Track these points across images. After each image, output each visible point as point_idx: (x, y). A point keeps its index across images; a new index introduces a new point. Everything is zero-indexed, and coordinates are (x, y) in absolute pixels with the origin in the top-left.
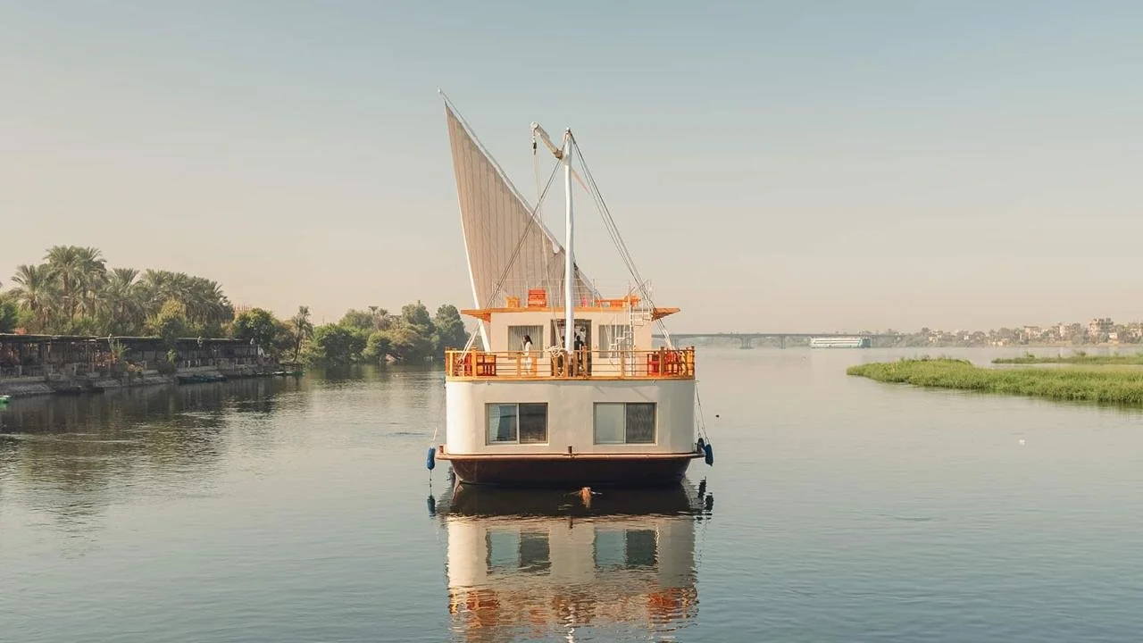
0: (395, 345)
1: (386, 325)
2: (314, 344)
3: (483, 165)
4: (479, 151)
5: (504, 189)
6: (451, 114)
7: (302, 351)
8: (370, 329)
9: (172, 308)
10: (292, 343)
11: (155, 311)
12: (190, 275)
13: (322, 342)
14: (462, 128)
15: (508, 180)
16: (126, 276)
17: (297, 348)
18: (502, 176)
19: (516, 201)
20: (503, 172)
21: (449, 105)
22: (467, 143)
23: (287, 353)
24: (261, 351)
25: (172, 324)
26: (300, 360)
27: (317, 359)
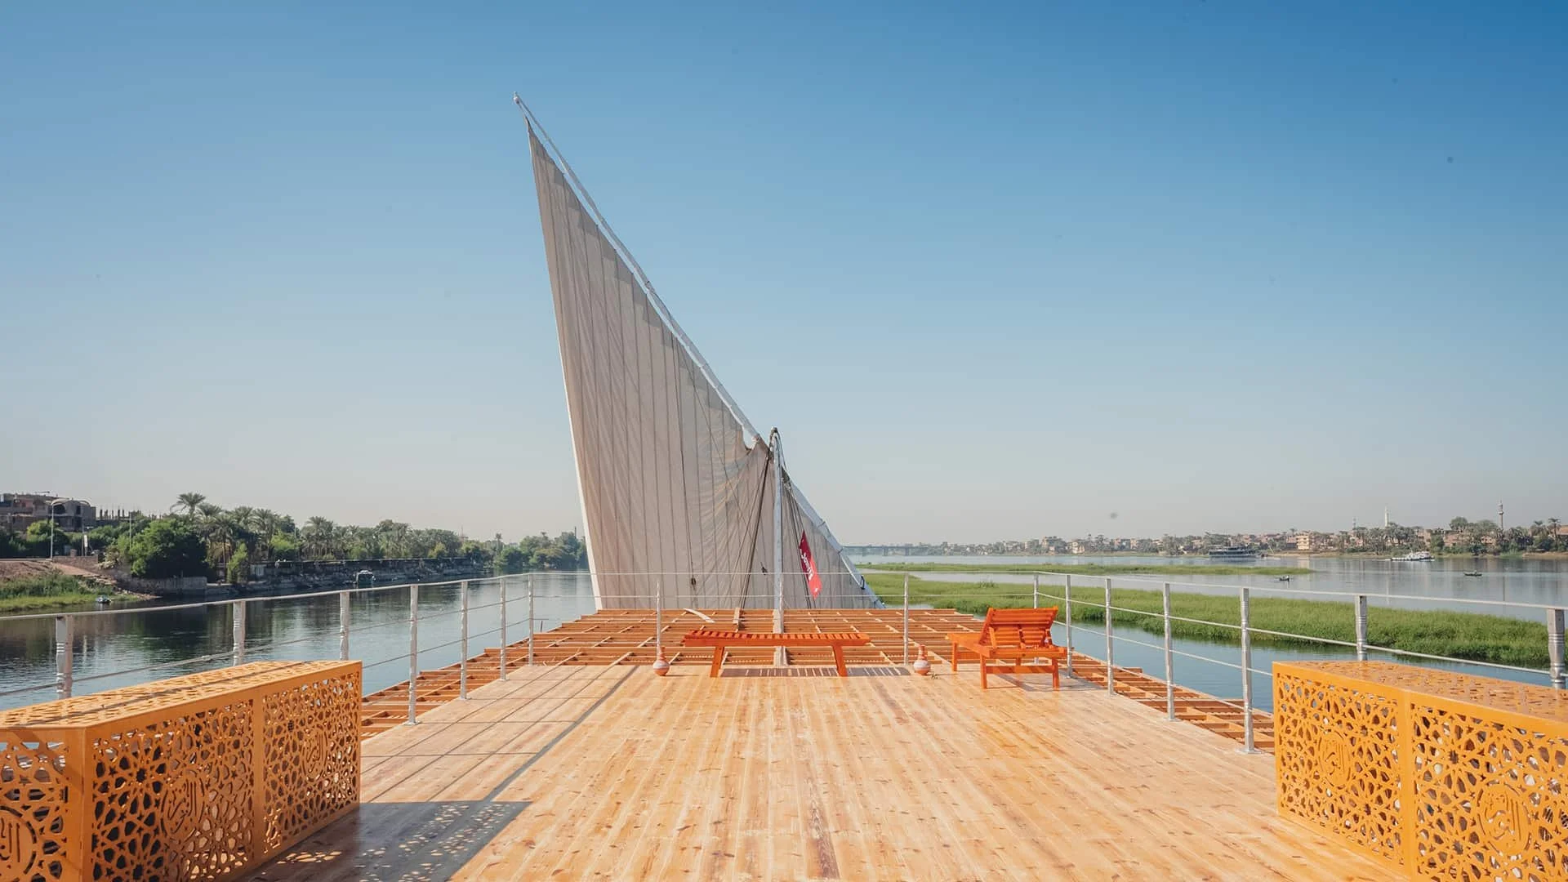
0: (550, 557)
1: (546, 546)
2: (502, 558)
3: (609, 264)
4: (599, 235)
5: (650, 315)
6: (540, 151)
7: (494, 562)
8: (537, 548)
9: (440, 547)
10: (490, 558)
11: (433, 548)
12: (443, 529)
13: (506, 557)
14: (565, 184)
15: (658, 301)
16: (419, 533)
17: (492, 560)
18: (646, 291)
19: (674, 343)
20: (647, 283)
21: (536, 131)
22: (575, 216)
23: (487, 563)
24: (475, 563)
25: (440, 553)
26: (494, 566)
27: (503, 566)
